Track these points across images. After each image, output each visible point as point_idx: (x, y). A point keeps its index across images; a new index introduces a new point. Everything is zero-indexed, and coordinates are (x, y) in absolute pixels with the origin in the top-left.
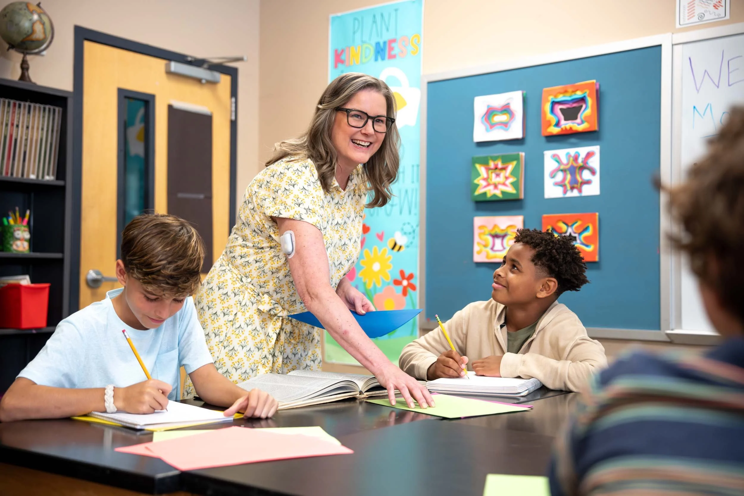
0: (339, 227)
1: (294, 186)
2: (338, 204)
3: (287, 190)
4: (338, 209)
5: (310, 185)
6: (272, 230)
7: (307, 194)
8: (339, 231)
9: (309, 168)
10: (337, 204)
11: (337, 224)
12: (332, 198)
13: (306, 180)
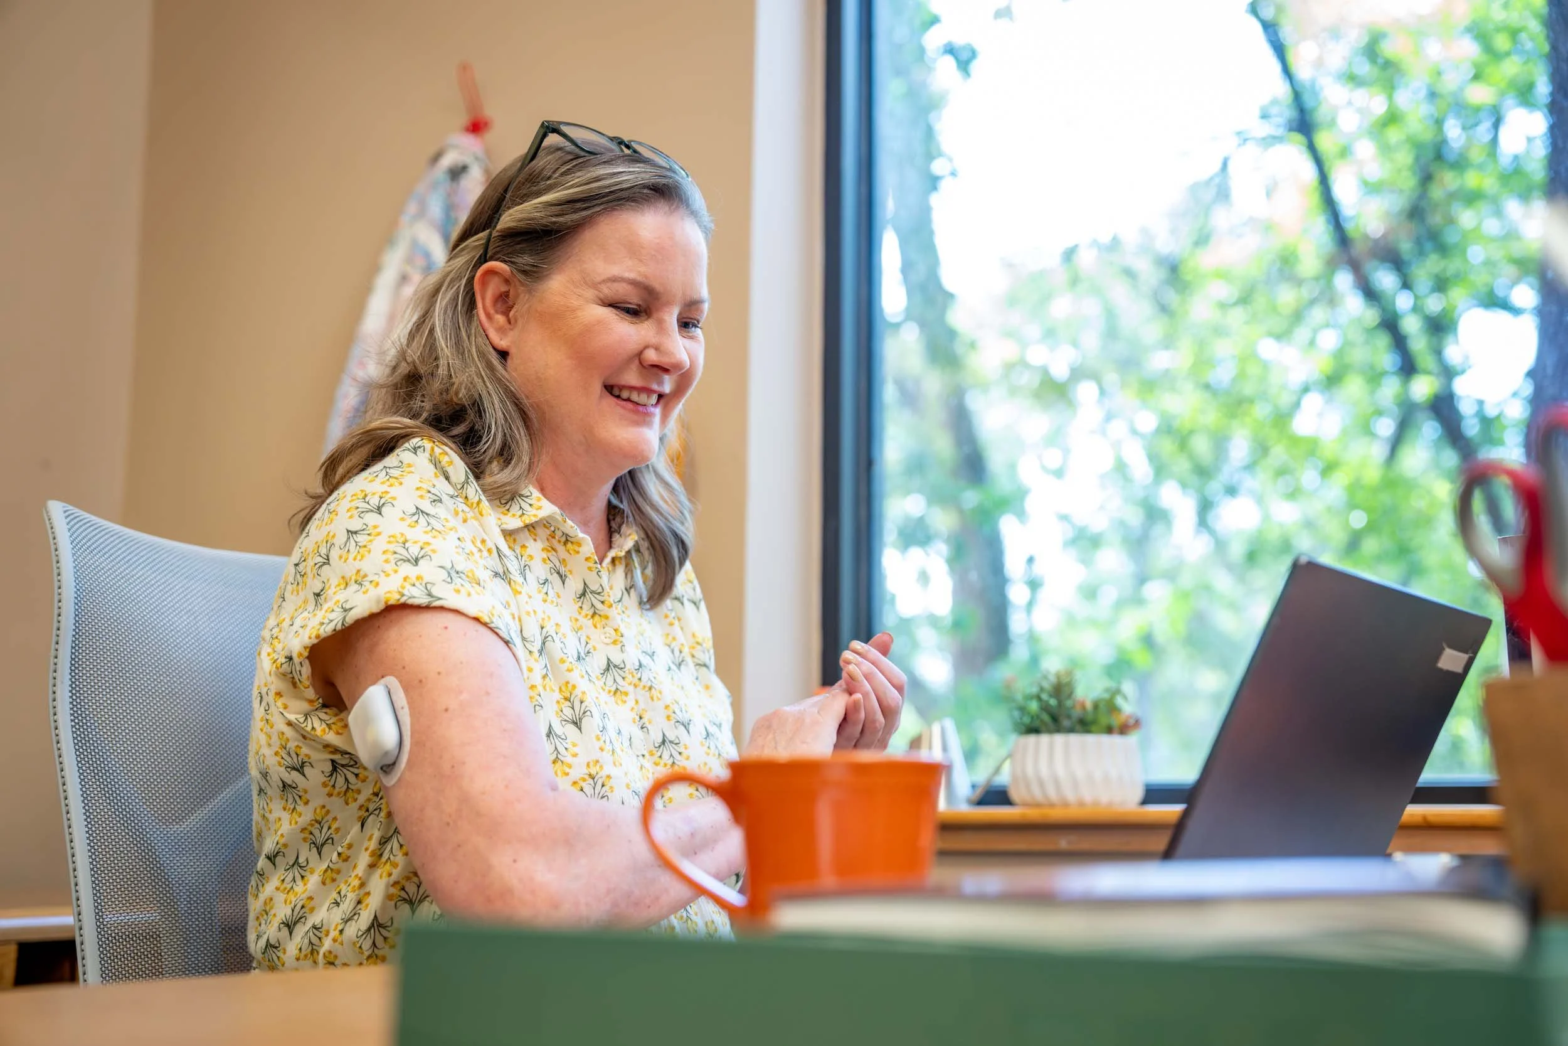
0: (619, 680)
1: (379, 510)
2: (589, 595)
3: (356, 533)
4: (595, 613)
5: (440, 501)
6: (317, 723)
7: (437, 526)
8: (626, 694)
9: (427, 454)
10: (583, 594)
11: (607, 669)
12: (558, 573)
13: (419, 485)
